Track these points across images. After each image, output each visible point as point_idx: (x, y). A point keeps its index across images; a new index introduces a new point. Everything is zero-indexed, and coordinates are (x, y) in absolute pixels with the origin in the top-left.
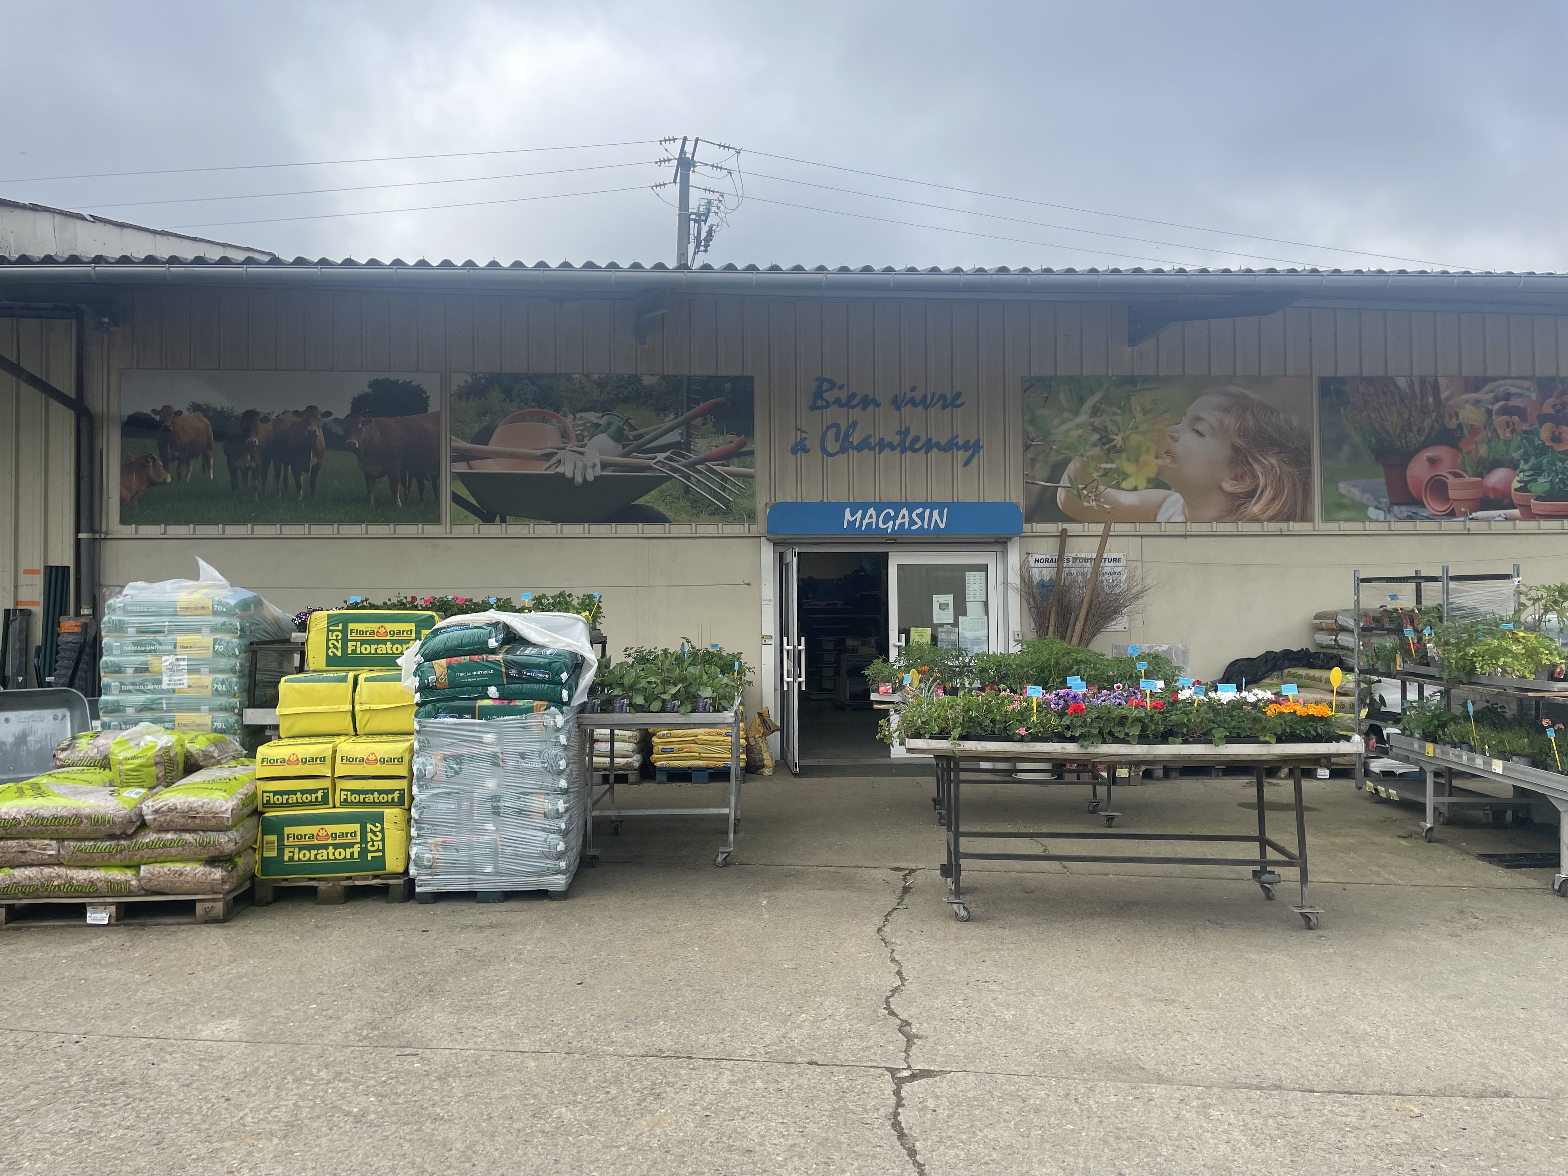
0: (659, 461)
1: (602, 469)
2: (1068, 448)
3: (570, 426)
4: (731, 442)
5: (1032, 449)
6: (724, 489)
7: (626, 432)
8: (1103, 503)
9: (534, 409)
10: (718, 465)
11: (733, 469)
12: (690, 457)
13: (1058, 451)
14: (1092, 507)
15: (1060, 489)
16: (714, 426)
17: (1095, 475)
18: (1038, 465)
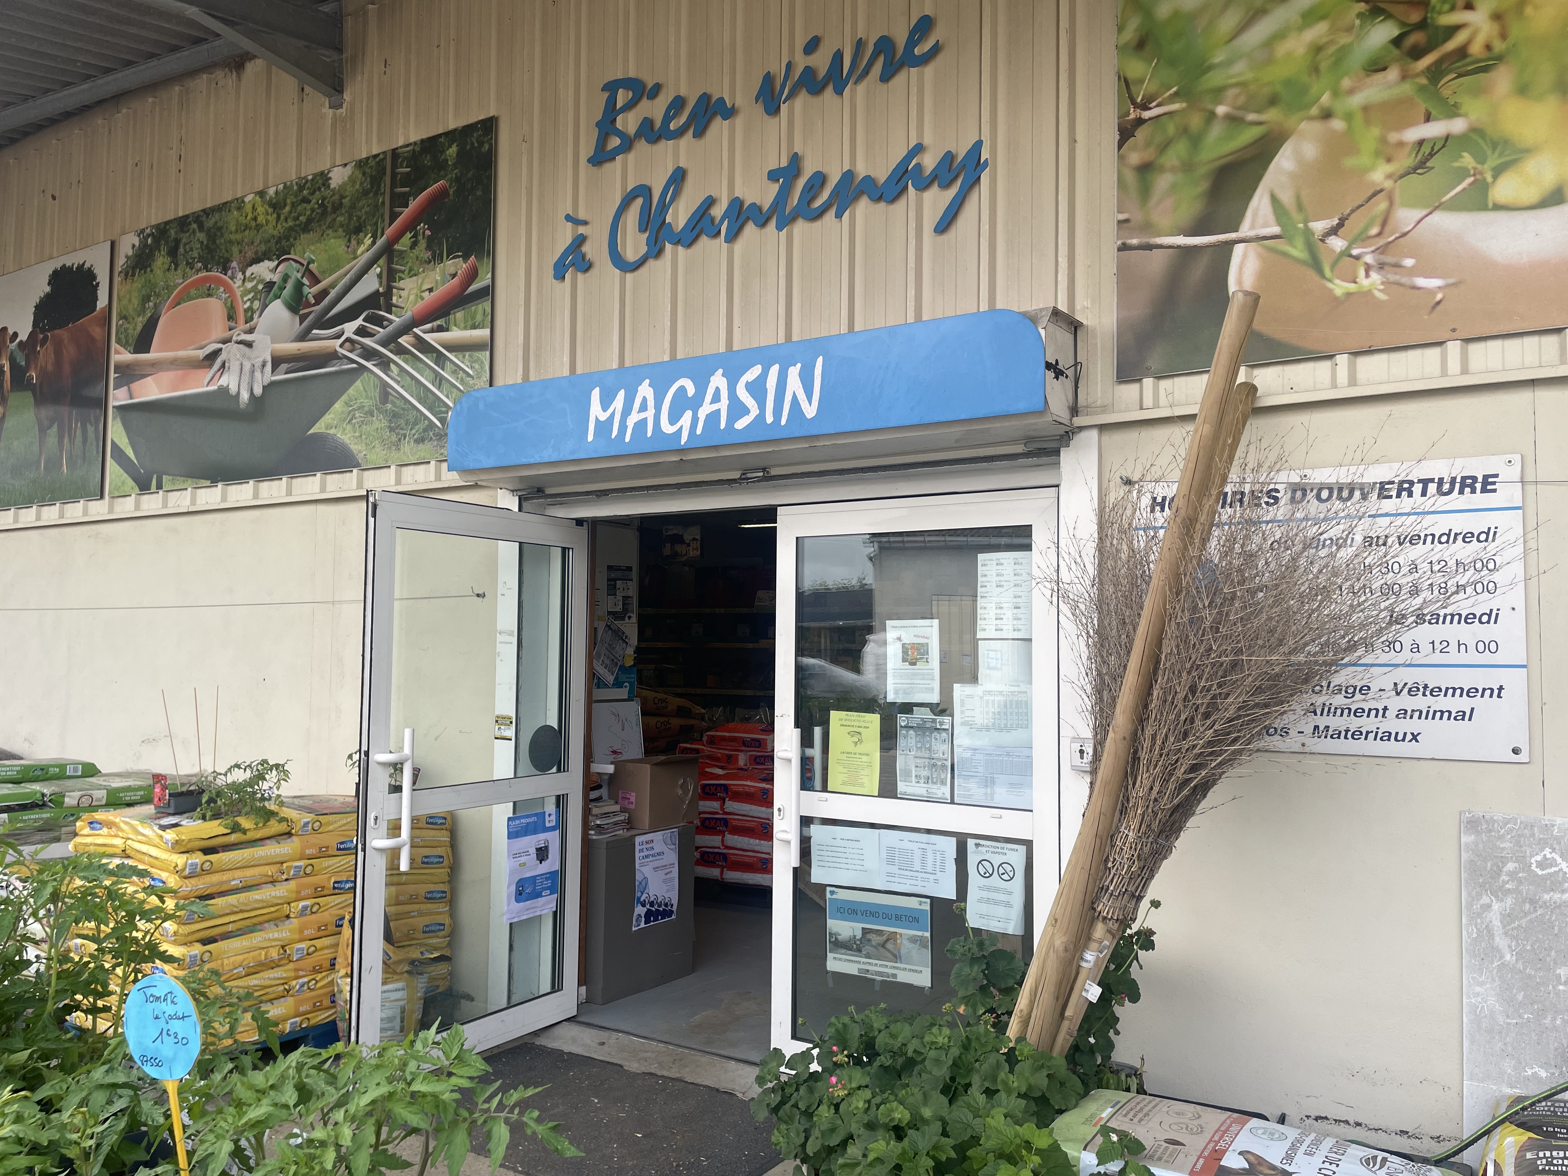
0: (348, 340)
1: (274, 370)
2: (1273, 101)
3: (238, 293)
4: (454, 276)
5: (1141, 134)
6: (439, 381)
7: (306, 290)
8: (1414, 272)
9: (200, 275)
10: (432, 331)
11: (456, 334)
12: (391, 322)
13: (1233, 120)
14: (1368, 294)
15: (1239, 249)
16: (428, 248)
17: (1379, 175)
18: (1163, 182)
